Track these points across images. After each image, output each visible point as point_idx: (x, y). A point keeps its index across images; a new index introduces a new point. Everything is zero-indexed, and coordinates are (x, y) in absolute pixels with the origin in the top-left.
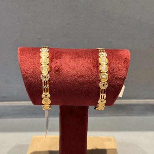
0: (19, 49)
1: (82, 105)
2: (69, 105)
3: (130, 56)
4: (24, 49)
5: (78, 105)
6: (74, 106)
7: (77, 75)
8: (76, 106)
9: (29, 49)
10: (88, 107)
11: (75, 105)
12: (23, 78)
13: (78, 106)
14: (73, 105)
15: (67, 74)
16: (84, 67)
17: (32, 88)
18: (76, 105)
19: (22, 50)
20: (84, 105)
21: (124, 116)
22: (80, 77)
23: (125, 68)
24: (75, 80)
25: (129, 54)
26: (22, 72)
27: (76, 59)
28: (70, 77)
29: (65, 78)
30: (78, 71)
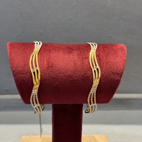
0: (8, 43)
2: (63, 103)
3: (126, 51)
7: (71, 71)
9: (19, 44)
10: (82, 105)
12: (13, 75)
13: (72, 104)
15: (61, 69)
16: (79, 62)
19: (12, 45)
20: (79, 103)
21: (123, 109)
22: (74, 72)
23: (122, 63)
24: (70, 76)
25: (126, 48)
26: (11, 68)
27: (70, 54)
28: (64, 72)
29: (59, 74)
30: (72, 66)
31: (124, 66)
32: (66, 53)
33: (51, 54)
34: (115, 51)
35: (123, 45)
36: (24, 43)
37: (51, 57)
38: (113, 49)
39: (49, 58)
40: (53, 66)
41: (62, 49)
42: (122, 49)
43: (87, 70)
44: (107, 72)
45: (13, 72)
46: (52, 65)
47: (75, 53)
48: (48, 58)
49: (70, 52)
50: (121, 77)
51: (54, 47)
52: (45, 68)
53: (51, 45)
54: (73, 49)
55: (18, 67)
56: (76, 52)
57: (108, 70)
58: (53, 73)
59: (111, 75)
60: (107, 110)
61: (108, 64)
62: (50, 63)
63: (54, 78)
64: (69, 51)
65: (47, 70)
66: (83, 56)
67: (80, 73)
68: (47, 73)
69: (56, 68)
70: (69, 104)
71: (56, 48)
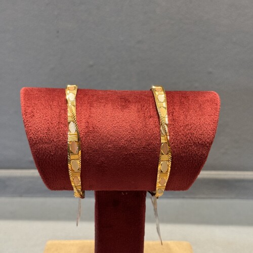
0: (22, 91)
2: (111, 190)
3: (219, 104)
4: (32, 91)
6: (121, 192)
7: (126, 139)
8: (124, 192)
9: (40, 90)
10: (145, 193)
11: (122, 190)
12: (30, 144)
13: (127, 191)
15: (108, 136)
16: (139, 123)
17: (46, 162)
19: (28, 94)
22: (131, 141)
23: (212, 126)
24: (123, 148)
25: (219, 99)
26: (27, 133)
27: (124, 109)
28: (114, 141)
29: (104, 143)
30: (127, 131)
31: (214, 130)
32: (118, 108)
33: (93, 110)
34: (201, 105)
35: (215, 93)
37: (92, 115)
38: (198, 101)
39: (90, 116)
40: (96, 130)
41: (111, 100)
42: (213, 101)
43: (152, 138)
44: (185, 140)
45: (30, 140)
46: (94, 128)
47: (134, 108)
48: (87, 116)
49: (124, 107)
50: (209, 149)
51: (98, 97)
52: (82, 133)
53: (94, 93)
54: (129, 102)
55: (38, 132)
56: (135, 106)
57: (187, 138)
58: (96, 142)
59: (191, 146)
60: (204, 198)
61: (187, 127)
62: (90, 125)
63: (97, 150)
64: (123, 104)
65: (86, 137)
66: (146, 113)
67: (141, 143)
68: (85, 143)
69: (100, 135)
70: (123, 191)
71: (102, 98)
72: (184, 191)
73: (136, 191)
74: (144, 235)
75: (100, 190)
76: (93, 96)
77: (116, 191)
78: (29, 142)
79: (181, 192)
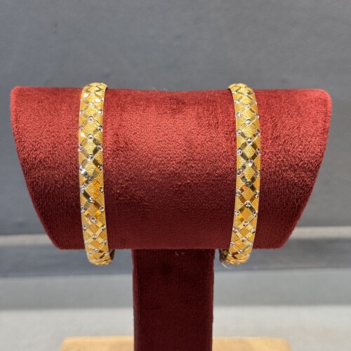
1: (196, 248)
2: (157, 248)
4: (29, 91)
5: (184, 248)
6: (174, 251)
7: (178, 160)
8: (179, 251)
11: (175, 248)
12: (24, 170)
13: (183, 250)
14: (169, 248)
15: (150, 155)
16: (200, 135)
17: (49, 198)
18: (177, 248)
19: (21, 94)
20: (200, 248)
22: (186, 164)
23: (317, 138)
24: (174, 174)
26: (19, 152)
27: (176, 114)
28: (159, 164)
29: (144, 168)
30: (181, 148)
32: (166, 113)
33: (126, 115)
34: (299, 108)
35: (322, 91)
36: (57, 89)
37: (124, 123)
38: (295, 101)
39: (120, 125)
40: (129, 146)
41: (155, 101)
45: (24, 162)
46: (126, 143)
47: (191, 113)
48: (116, 126)
49: (175, 111)
51: (134, 98)
53: (128, 93)
54: (184, 103)
55: (36, 150)
56: (193, 110)
57: (280, 157)
58: (130, 166)
61: (277, 141)
62: (121, 139)
63: (132, 179)
64: (175, 107)
65: (113, 158)
67: (203, 167)
68: (112, 167)
69: (137, 154)
70: (176, 250)
71: (141, 99)
72: (277, 250)
73: (198, 250)
74: (212, 322)
75: (139, 248)
76: (126, 96)
77: (165, 250)
78: (23, 166)
79: (272, 250)
